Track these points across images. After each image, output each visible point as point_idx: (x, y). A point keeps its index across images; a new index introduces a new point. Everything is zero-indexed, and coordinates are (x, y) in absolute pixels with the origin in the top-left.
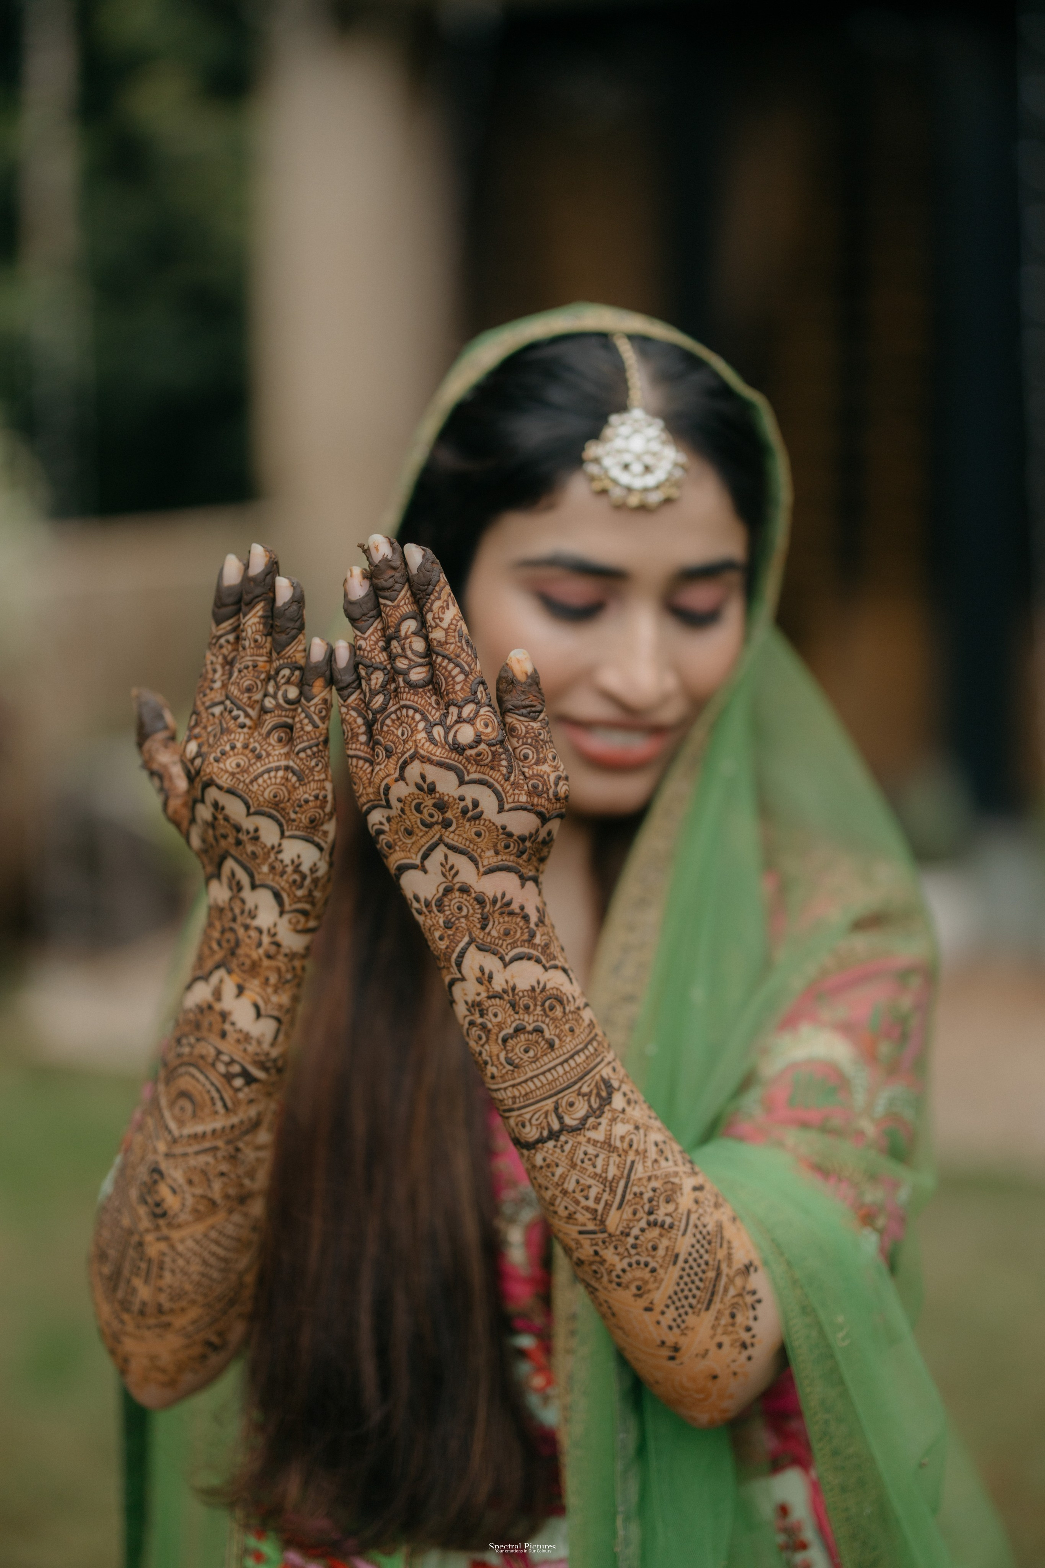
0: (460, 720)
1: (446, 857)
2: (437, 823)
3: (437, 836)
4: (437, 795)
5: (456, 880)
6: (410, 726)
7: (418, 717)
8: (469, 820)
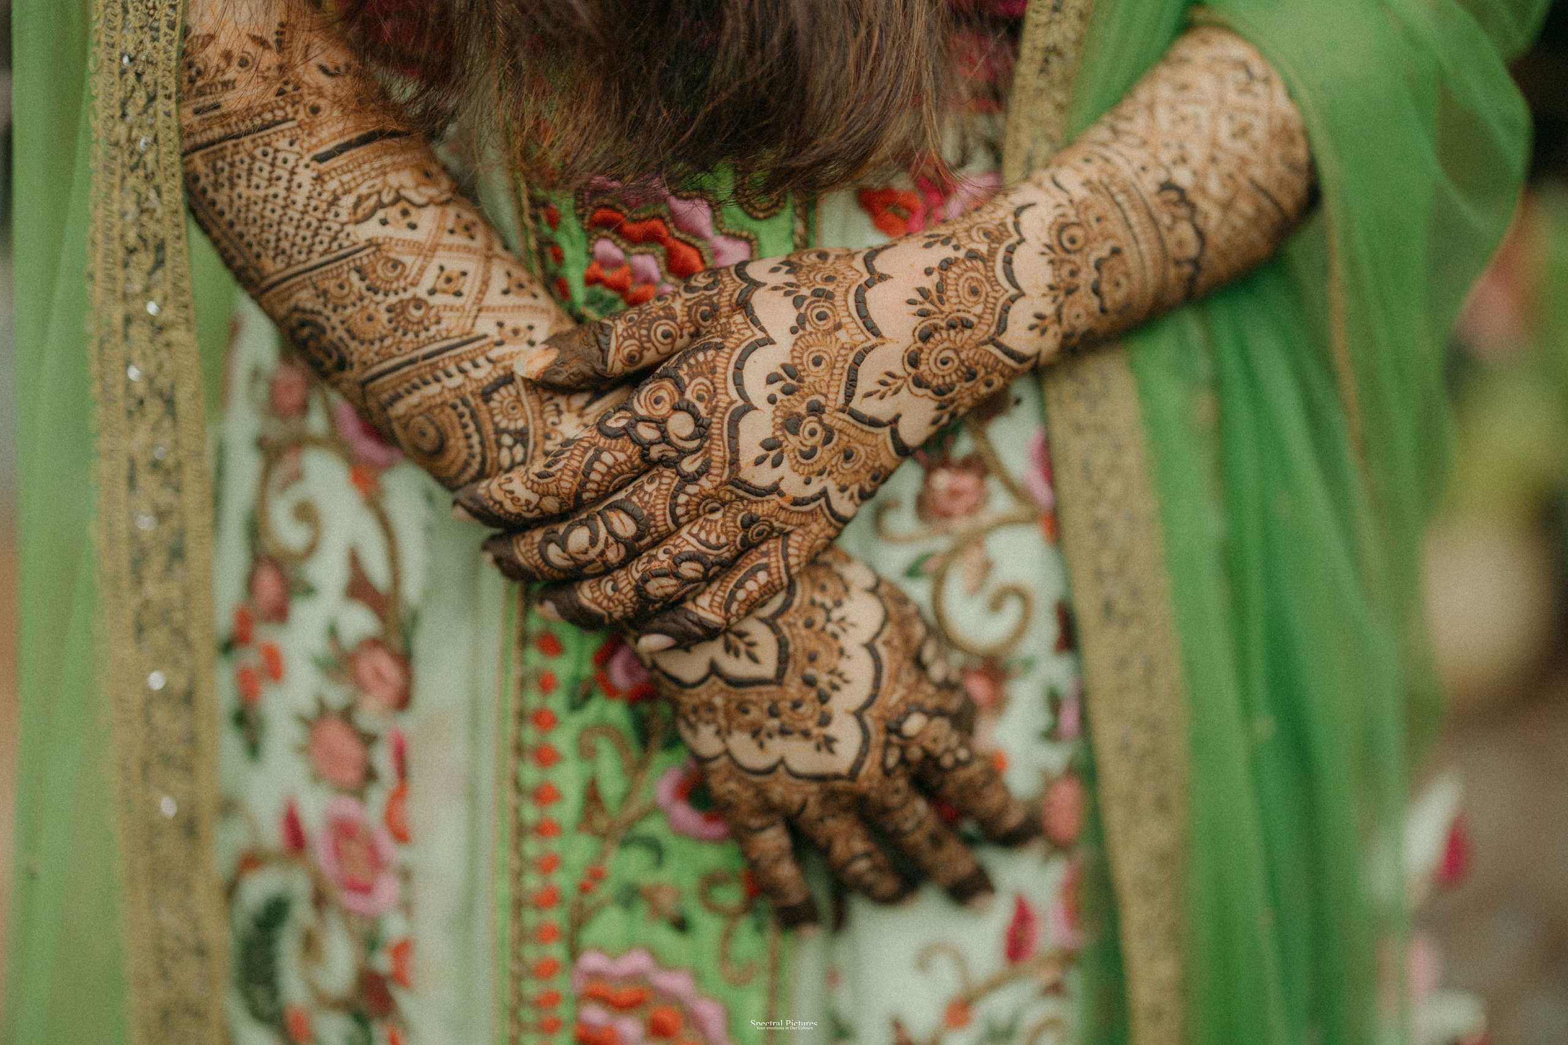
0: (665, 438)
1: (868, 395)
2: (820, 422)
3: (841, 415)
4: (778, 433)
5: (899, 372)
6: (699, 504)
7: (682, 499)
8: (801, 380)
